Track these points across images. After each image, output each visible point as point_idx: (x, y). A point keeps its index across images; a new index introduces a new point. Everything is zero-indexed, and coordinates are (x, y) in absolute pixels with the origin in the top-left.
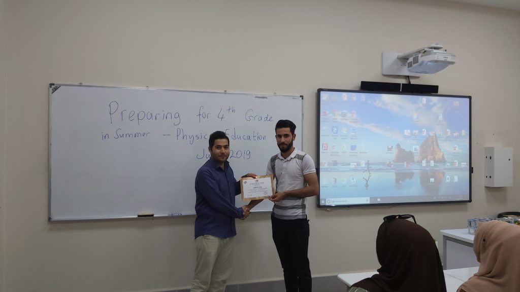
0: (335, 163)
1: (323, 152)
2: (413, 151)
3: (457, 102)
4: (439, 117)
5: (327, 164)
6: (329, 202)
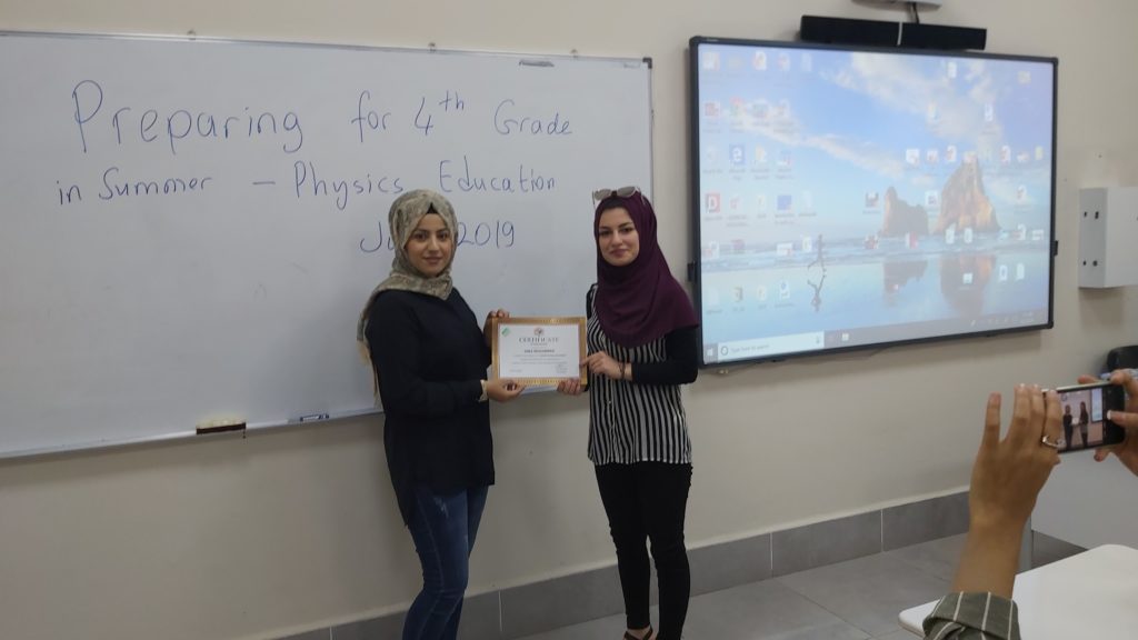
0: (739, 247)
3: (1025, 73)
4: (986, 115)
5: (718, 249)
6: (724, 352)
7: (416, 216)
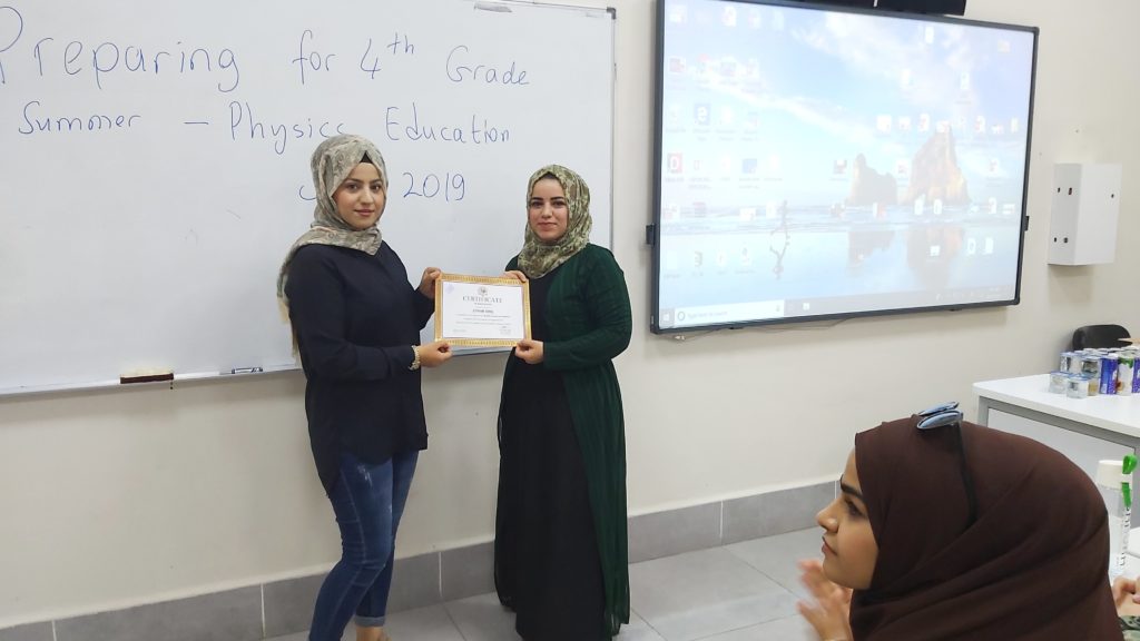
0: (701, 210)
1: (669, 180)
4: (962, 83)
5: (679, 211)
6: (681, 317)
7: (350, 164)
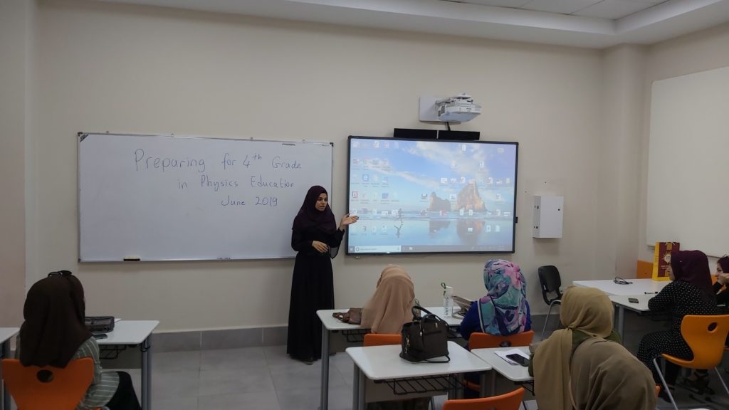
0: (366, 211)
1: (352, 200)
2: (450, 199)
3: (501, 149)
4: (481, 165)
6: (358, 250)
